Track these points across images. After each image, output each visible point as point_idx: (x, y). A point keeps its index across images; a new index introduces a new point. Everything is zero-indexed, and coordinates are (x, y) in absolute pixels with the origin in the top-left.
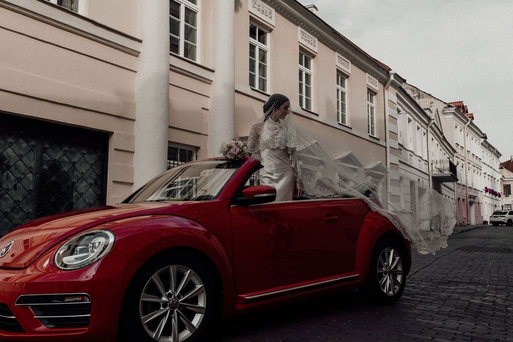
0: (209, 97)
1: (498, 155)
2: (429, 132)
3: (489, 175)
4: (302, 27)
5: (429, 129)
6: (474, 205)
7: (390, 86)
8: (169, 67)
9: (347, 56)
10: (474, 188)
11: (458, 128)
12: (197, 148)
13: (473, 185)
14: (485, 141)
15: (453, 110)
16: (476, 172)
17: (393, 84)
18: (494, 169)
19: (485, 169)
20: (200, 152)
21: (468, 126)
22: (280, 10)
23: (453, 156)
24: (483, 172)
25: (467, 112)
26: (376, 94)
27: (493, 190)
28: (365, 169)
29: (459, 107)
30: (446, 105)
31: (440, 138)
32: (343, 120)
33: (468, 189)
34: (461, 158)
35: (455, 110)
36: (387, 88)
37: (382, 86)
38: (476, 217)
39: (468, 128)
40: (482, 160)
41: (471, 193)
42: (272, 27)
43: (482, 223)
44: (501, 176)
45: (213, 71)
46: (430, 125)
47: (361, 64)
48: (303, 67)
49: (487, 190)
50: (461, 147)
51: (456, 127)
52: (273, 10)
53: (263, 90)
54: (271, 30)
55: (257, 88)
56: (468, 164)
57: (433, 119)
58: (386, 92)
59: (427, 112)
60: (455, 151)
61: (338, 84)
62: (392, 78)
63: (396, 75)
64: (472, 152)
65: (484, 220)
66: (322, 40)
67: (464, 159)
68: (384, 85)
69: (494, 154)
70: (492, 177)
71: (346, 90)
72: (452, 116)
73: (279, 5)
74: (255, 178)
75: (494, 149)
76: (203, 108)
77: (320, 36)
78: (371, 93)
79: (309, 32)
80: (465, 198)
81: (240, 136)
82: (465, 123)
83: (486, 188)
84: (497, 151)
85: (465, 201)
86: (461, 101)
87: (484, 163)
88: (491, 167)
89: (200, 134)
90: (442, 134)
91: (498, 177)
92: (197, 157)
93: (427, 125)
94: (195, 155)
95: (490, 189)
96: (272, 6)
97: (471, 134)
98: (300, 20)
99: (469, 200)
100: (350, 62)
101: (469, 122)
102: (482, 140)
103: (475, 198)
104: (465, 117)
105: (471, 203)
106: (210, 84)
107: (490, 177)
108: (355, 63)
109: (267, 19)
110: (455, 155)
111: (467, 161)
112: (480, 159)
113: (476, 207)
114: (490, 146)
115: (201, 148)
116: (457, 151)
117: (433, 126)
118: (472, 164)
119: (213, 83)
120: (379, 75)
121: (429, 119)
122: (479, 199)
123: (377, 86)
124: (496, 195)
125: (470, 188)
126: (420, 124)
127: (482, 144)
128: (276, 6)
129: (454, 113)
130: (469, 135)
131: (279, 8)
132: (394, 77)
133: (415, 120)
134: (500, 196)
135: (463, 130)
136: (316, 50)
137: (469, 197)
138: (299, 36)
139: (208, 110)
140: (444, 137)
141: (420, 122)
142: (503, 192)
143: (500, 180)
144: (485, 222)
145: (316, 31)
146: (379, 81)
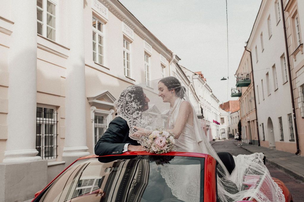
0: (66, 68)
1: (218, 101)
2: (189, 90)
3: (214, 113)
4: (124, 22)
5: (189, 88)
6: (208, 131)
7: (173, 63)
8: (37, 45)
9: (150, 43)
10: (208, 121)
11: (200, 87)
12: (57, 107)
13: (208, 119)
14: (212, 94)
15: (197, 76)
16: (209, 112)
17: (174, 61)
18: (217, 110)
19: (213, 109)
20: (59, 109)
21: (205, 86)
22: (111, 10)
23: (198, 103)
24: (212, 111)
25: (203, 78)
26: (165, 67)
27: (216, 121)
28: (162, 115)
29: (200, 74)
30: (193, 74)
31: (193, 93)
32: (148, 84)
33: (206, 122)
34: (202, 104)
35: (199, 77)
36: (171, 64)
37: (168, 62)
38: (210, 137)
39: (205, 88)
40: (211, 105)
41: (207, 124)
42: (107, 21)
43: (212, 140)
44: (220, 113)
45: (69, 49)
46: (189, 86)
47: (158, 48)
48: (125, 49)
49: (214, 121)
50: (202, 98)
51: (199, 86)
52: (107, 9)
53: (101, 63)
54: (105, 23)
55: (97, 62)
56: (205, 107)
57: (192, 82)
58: (170, 66)
59: (188, 78)
60: (199, 100)
61: (145, 61)
62: (174, 57)
63: (177, 57)
64: (207, 100)
65: (213, 139)
66: (136, 31)
67: (203, 104)
68: (169, 62)
69: (216, 101)
70: (216, 114)
71: (149, 64)
72: (197, 80)
73: (111, 6)
74: (97, 126)
75: (216, 98)
76: (61, 77)
77: (135, 29)
78: (163, 66)
79: (129, 26)
80: (204, 127)
81: (88, 97)
82: (203, 84)
83: (213, 120)
84: (218, 100)
85: (205, 128)
86: (200, 71)
87: (212, 106)
88: (215, 108)
89: (59, 96)
90: (194, 90)
91: (218, 114)
92: (57, 113)
93: (188, 85)
94: (56, 112)
95: (215, 121)
96: (106, 6)
97: (206, 90)
98: (124, 18)
99: (206, 128)
100: (151, 47)
101: (205, 84)
102: (211, 93)
103: (209, 127)
104: (203, 81)
105: (207, 129)
106: (67, 59)
107: (215, 115)
108: (154, 47)
109: (103, 14)
110: (199, 102)
111: (205, 106)
112: (210, 104)
113: (209, 131)
114: (214, 96)
115: (61, 107)
116: (200, 100)
117: (191, 86)
118: (207, 107)
119: (68, 58)
120: (167, 56)
121: (189, 82)
122: (210, 127)
123: (166, 63)
124: (218, 124)
125: (207, 121)
126: (185, 85)
127: (211, 96)
128: (109, 6)
129: (198, 78)
130: (205, 91)
131: (110, 8)
132: (176, 58)
133: (183, 83)
134: (219, 124)
135: (202, 88)
136: (133, 38)
137: (207, 126)
138: (123, 28)
139: (65, 78)
140: (195, 92)
141: (185, 84)
142: (220, 122)
143: (219, 116)
144: (214, 140)
145: (133, 25)
146: (167, 60)
